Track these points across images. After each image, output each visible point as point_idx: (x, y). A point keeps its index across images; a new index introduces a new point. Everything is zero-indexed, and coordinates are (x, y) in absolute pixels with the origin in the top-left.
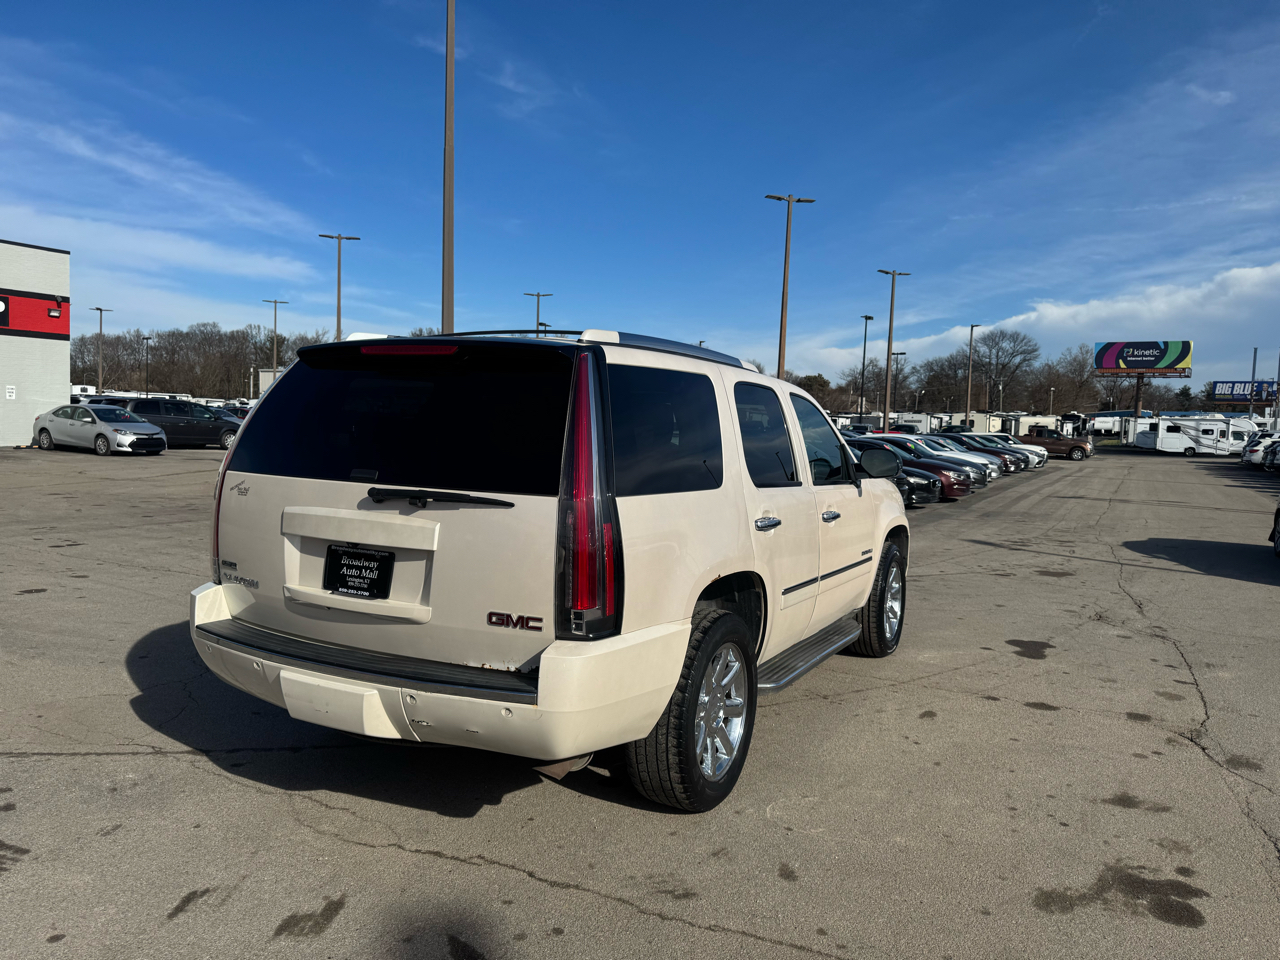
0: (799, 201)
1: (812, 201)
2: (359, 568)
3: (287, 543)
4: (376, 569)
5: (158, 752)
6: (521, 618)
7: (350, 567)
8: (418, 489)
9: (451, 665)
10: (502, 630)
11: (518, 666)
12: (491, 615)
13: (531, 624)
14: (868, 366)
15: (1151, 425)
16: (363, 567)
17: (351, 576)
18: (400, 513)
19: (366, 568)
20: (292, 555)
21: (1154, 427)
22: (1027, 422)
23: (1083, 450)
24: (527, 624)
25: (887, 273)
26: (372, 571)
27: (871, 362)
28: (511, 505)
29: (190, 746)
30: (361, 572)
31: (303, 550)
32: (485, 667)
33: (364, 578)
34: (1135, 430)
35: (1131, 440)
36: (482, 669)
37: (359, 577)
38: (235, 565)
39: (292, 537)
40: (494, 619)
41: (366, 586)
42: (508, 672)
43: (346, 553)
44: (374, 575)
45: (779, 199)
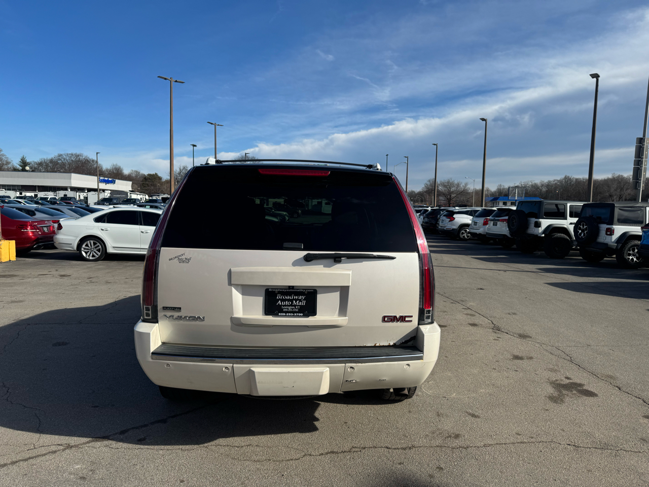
0: (176, 81)
1: (183, 83)
2: (292, 301)
3: (233, 290)
4: (304, 300)
5: (69, 447)
6: (401, 317)
7: (282, 300)
8: (334, 252)
9: (355, 347)
10: (391, 324)
11: (395, 342)
12: (384, 317)
13: (407, 319)
14: (183, 170)
15: (318, 202)
16: (294, 299)
17: (285, 305)
18: (324, 267)
19: (296, 300)
20: (237, 297)
21: (320, 203)
22: (272, 201)
23: (298, 213)
24: (405, 319)
25: (212, 124)
26: (300, 301)
27: (184, 168)
28: (393, 258)
29: (89, 438)
30: (292, 302)
31: (244, 293)
32: (377, 345)
33: (295, 306)
34: (312, 204)
35: (310, 208)
36: (375, 347)
37: (291, 305)
38: (180, 308)
39: (237, 286)
40: (386, 319)
41: (297, 310)
42: (389, 346)
43: (279, 292)
44: (304, 303)
45: (165, 79)
